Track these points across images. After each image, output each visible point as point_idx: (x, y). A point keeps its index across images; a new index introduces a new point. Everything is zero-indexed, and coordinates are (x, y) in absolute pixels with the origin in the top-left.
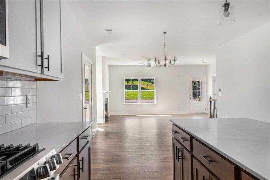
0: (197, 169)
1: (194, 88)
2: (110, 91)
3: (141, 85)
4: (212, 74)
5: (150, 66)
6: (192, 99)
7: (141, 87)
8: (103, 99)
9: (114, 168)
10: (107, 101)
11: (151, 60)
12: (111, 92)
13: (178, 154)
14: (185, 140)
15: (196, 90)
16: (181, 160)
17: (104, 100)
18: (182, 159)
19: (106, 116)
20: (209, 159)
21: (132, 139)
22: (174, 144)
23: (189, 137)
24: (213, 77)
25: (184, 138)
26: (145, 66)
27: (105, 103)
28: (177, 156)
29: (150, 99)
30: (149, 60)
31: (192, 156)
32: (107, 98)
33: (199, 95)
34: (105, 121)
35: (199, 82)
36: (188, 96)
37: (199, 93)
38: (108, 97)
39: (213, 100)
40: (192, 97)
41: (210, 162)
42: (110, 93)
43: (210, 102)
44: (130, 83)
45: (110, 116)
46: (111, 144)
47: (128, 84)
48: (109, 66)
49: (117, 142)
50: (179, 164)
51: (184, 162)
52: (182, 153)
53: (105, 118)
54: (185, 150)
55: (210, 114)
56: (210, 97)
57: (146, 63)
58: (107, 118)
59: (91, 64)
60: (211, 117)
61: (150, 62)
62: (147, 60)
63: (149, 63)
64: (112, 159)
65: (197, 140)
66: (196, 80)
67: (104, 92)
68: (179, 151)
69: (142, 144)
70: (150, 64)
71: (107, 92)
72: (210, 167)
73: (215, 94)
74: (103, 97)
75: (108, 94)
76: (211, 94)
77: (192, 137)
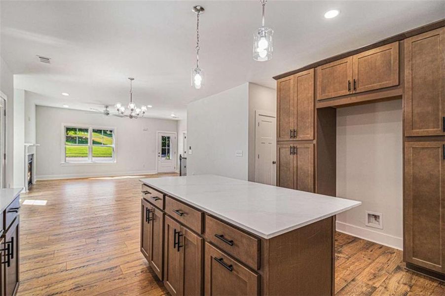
0: (168, 225)
1: (164, 144)
2: (37, 143)
3: (93, 139)
4: (183, 130)
5: (108, 114)
6: (160, 157)
7: (93, 140)
8: (25, 155)
9: (54, 251)
10: (31, 159)
11: (109, 107)
12: (39, 145)
13: (148, 216)
14: (157, 199)
15: (166, 147)
16: (151, 222)
17: (27, 157)
18: (153, 220)
19: (30, 182)
20: (181, 212)
21: (80, 211)
22: (143, 206)
23: (161, 196)
24: (184, 134)
25: (156, 197)
26: (101, 113)
27: (29, 161)
28: (147, 218)
29: (104, 157)
30: (107, 107)
31: (164, 214)
32: (32, 155)
33: (168, 152)
34: (29, 190)
35: (169, 138)
36: (157, 153)
37: (169, 150)
38: (34, 152)
39: (184, 158)
40: (160, 155)
41: (182, 214)
42: (37, 147)
43: (181, 160)
44: (71, 134)
45: (37, 181)
46: (45, 220)
47: (67, 134)
48: (36, 106)
49: (54, 217)
50: (148, 226)
51: (155, 223)
52: (153, 213)
53: (29, 184)
54: (156, 209)
55: (179, 173)
56: (181, 155)
57: (103, 110)
58: (32, 184)
59: (5, 100)
60: (180, 175)
61: (108, 109)
62: (103, 106)
63: (106, 110)
64: (49, 240)
65: (170, 197)
66: (166, 135)
67: (28, 145)
68: (149, 212)
69: (96, 215)
70: (108, 111)
71: (34, 146)
72: (181, 219)
73: (185, 152)
74: (25, 153)
75: (35, 148)
76: (181, 151)
77: (165, 195)
